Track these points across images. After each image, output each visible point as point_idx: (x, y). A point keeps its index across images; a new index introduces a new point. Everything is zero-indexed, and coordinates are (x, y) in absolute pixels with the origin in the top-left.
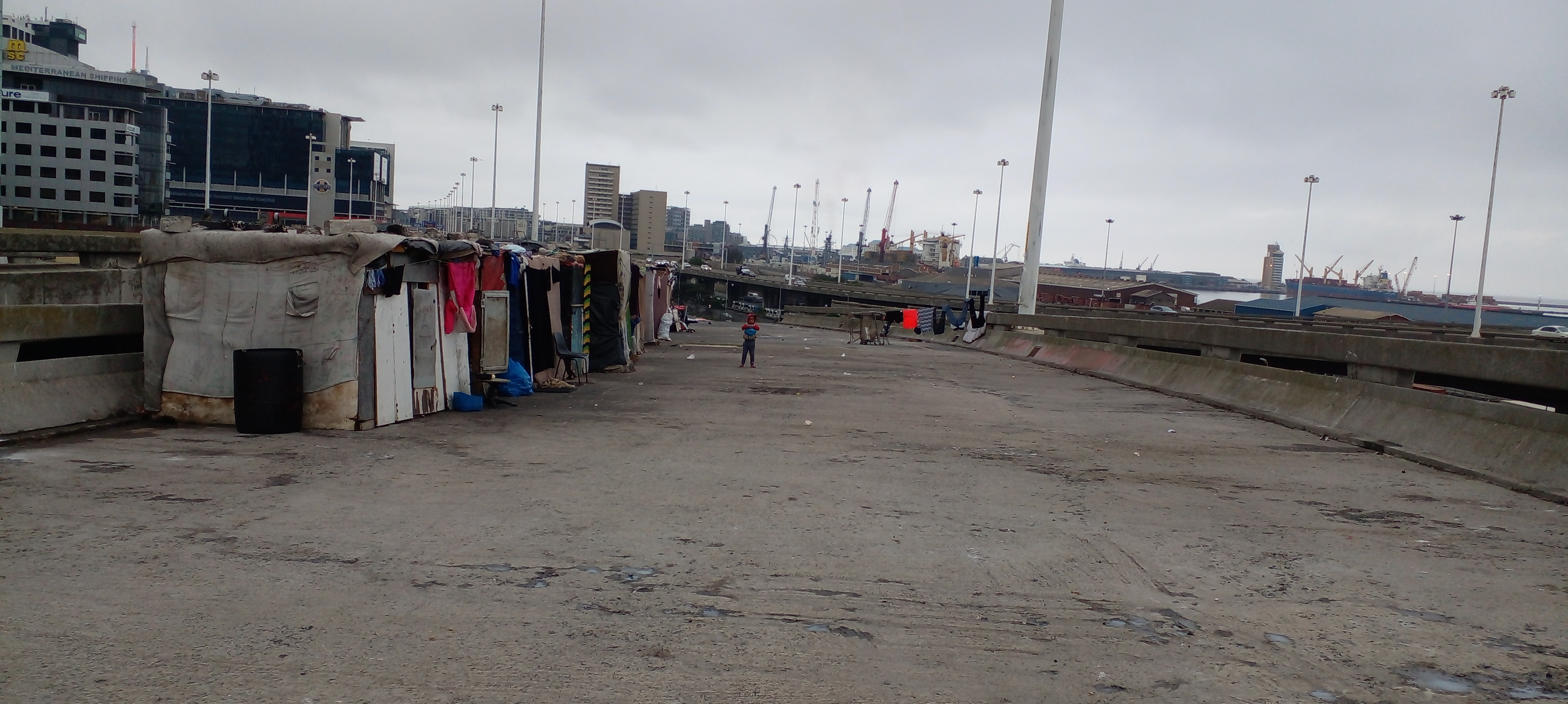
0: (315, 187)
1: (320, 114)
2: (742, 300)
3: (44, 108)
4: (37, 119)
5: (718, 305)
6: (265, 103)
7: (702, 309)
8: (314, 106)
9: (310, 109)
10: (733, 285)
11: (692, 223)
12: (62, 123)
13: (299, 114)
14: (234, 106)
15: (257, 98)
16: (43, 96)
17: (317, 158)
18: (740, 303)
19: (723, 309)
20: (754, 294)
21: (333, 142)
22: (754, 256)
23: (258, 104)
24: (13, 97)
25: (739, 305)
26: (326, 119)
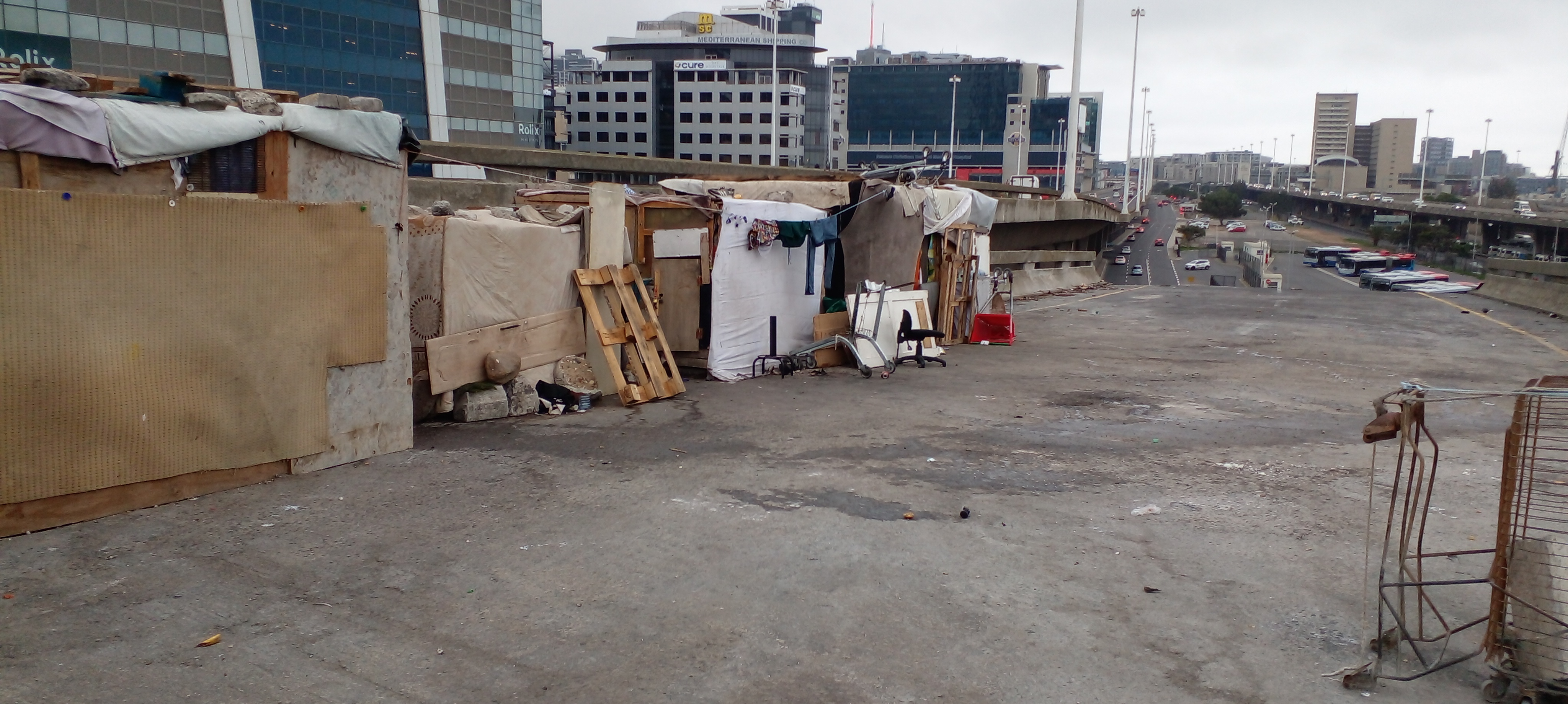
0: (1009, 140)
1: (1017, 65)
2: (1505, 244)
3: (723, 76)
4: (716, 87)
5: (1464, 252)
6: (964, 60)
7: (1440, 257)
8: (1011, 59)
9: (1008, 61)
10: (1490, 225)
11: (1456, 154)
12: (736, 89)
13: (997, 68)
14: (936, 66)
15: (957, 56)
16: (721, 65)
17: (1013, 111)
18: (1500, 248)
19: (1469, 256)
20: (1526, 236)
21: (1029, 92)
22: (1539, 190)
23: (958, 61)
24: (697, 68)
25: (1499, 251)
26: (1023, 70)
